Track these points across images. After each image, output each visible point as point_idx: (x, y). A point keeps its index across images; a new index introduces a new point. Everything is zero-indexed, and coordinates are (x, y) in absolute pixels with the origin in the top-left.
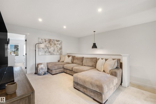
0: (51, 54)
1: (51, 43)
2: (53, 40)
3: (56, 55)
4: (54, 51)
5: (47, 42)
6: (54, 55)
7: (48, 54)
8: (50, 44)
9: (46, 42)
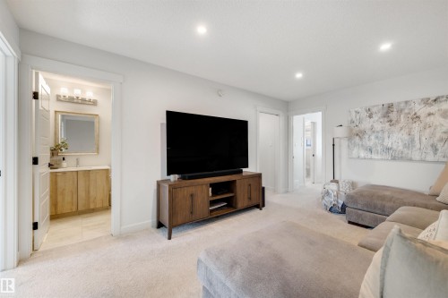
0: (394, 159)
1: (393, 116)
2: (406, 102)
3: (423, 161)
4: (410, 144)
5: (375, 118)
6: (411, 160)
7: (379, 157)
8: (391, 121)
9: (370, 117)
